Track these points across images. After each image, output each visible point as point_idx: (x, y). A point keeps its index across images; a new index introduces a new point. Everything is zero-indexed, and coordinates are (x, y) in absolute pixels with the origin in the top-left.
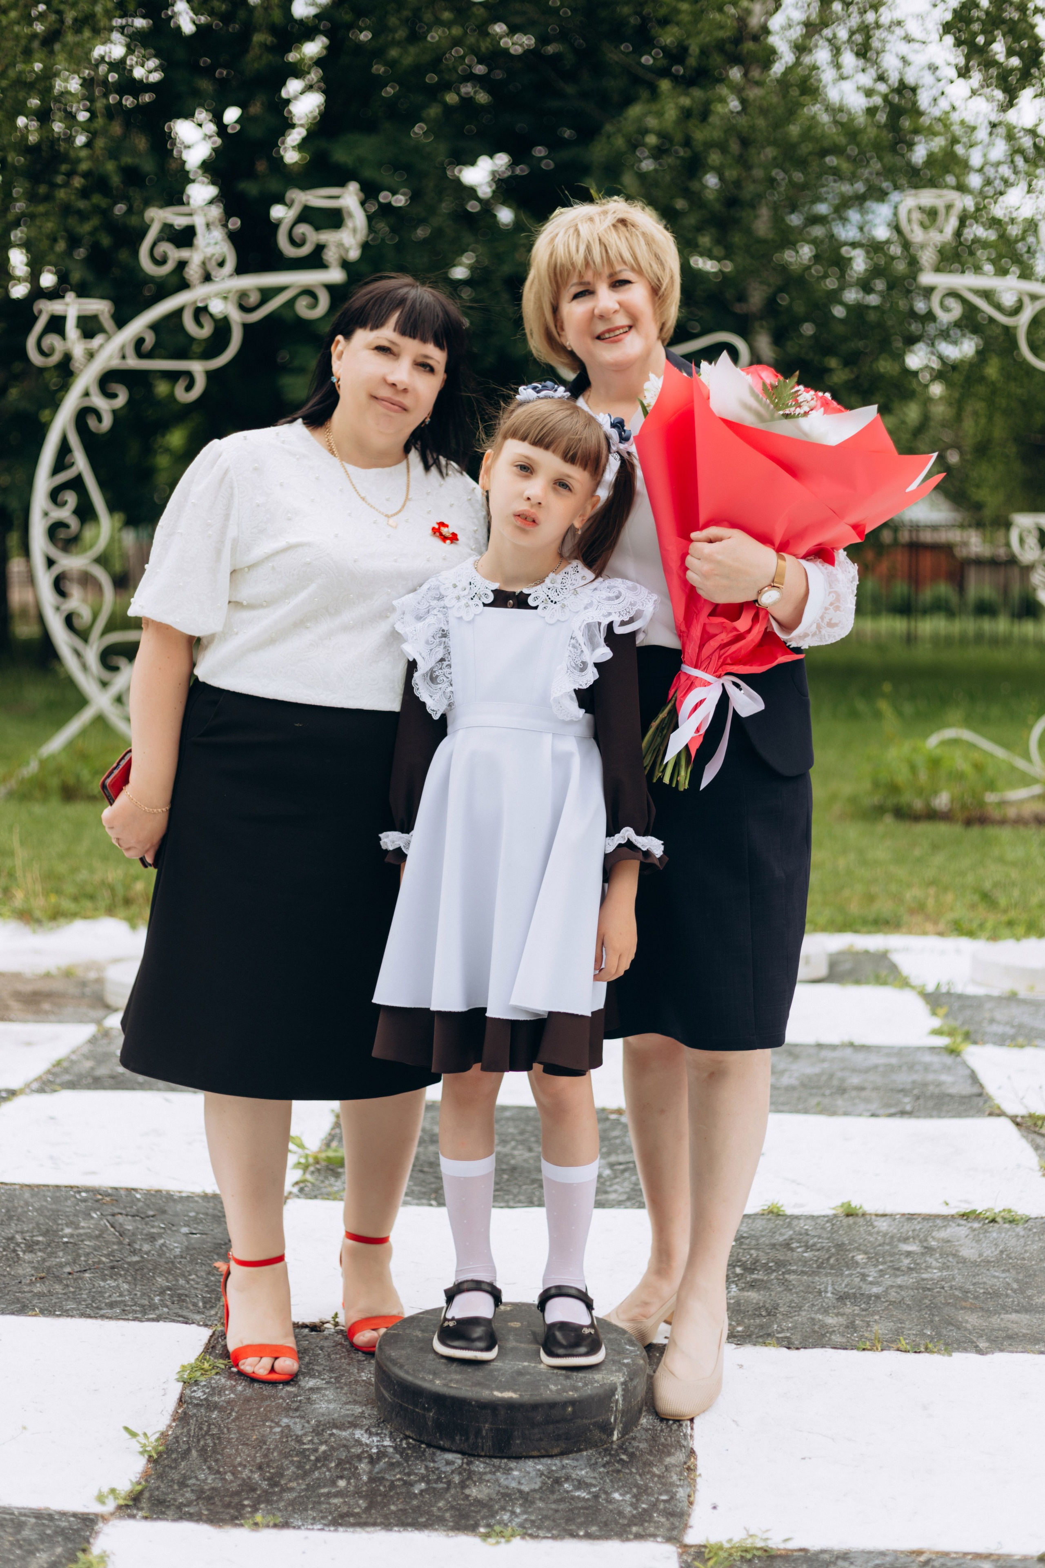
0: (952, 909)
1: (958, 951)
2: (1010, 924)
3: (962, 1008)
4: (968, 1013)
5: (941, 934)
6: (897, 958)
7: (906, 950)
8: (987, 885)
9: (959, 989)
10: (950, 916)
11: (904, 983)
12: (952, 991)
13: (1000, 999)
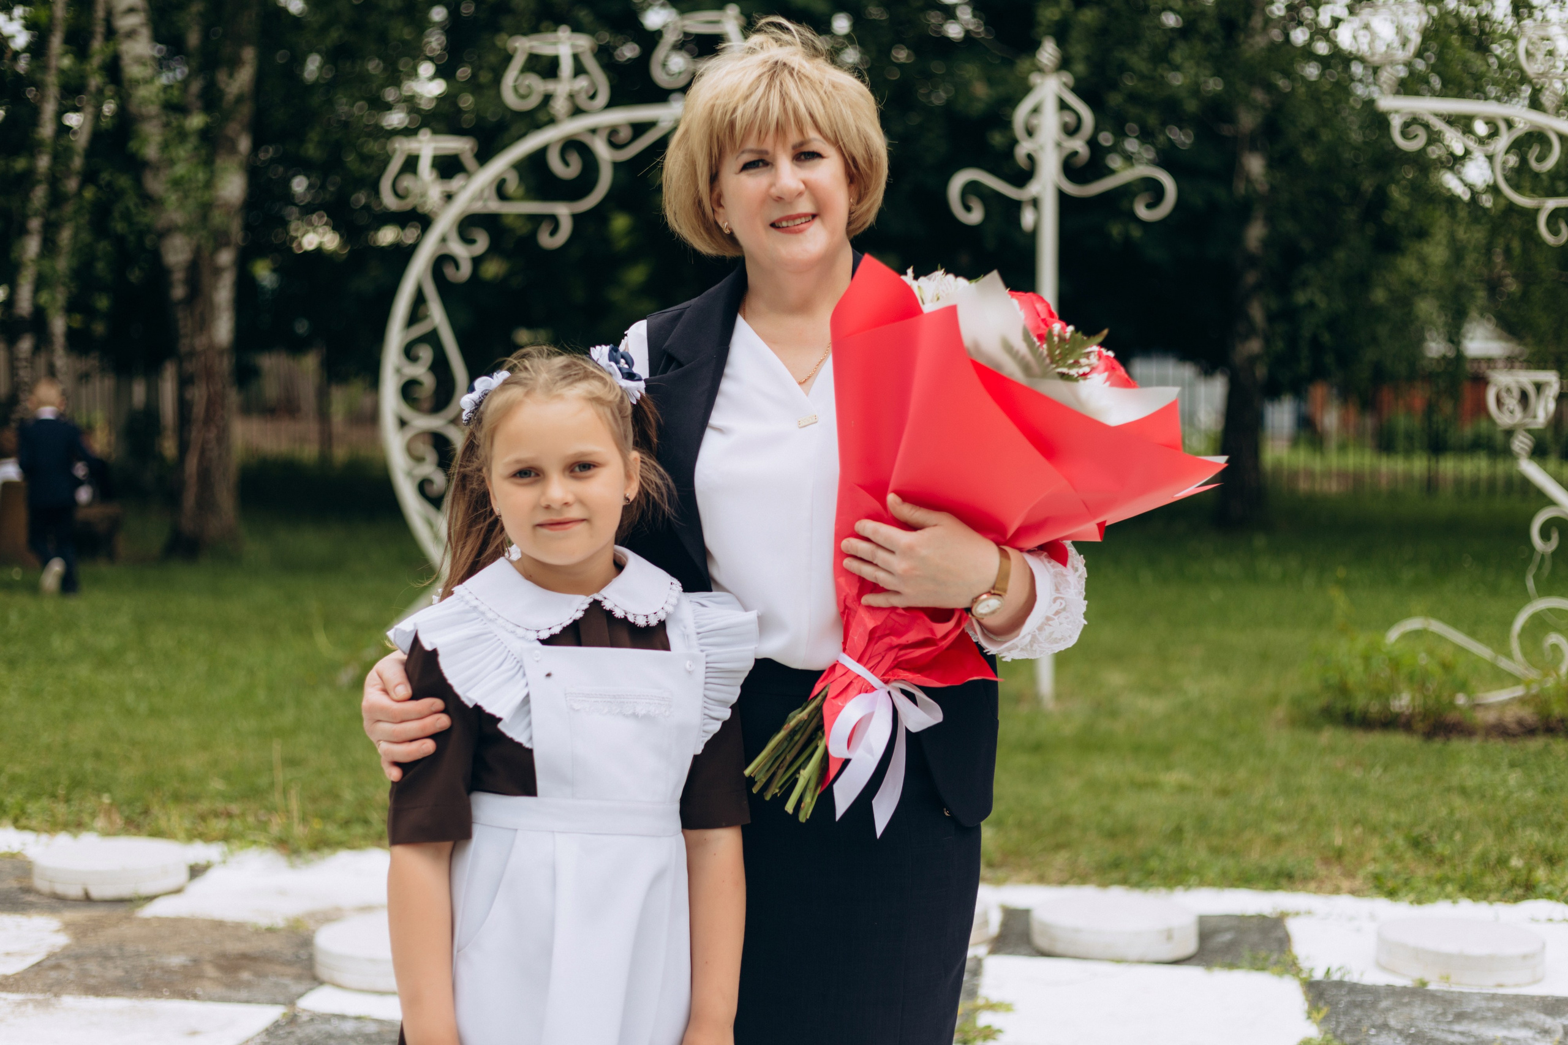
0: (1374, 860)
1: (1372, 917)
2: (1442, 882)
3: (1354, 1005)
4: (1357, 1013)
5: (1353, 892)
6: (1293, 926)
7: (1309, 913)
8: (1422, 829)
9: (1354, 977)
10: (1372, 868)
11: (1288, 966)
12: (1346, 979)
13: (1404, 991)
